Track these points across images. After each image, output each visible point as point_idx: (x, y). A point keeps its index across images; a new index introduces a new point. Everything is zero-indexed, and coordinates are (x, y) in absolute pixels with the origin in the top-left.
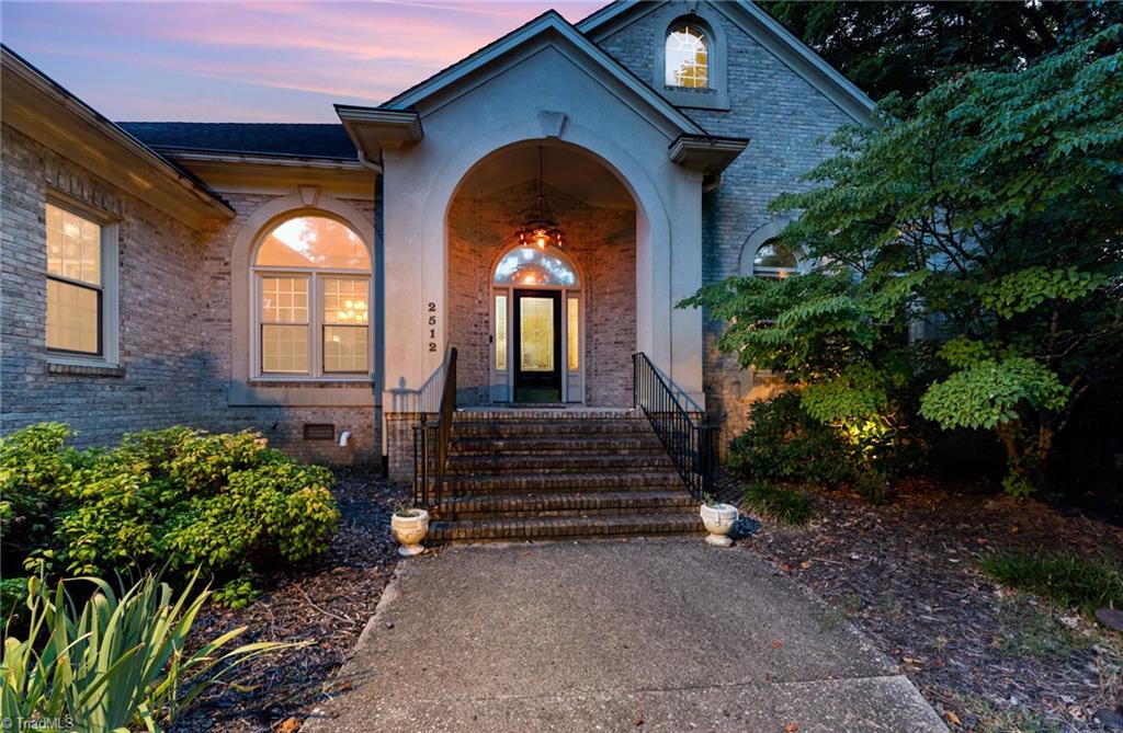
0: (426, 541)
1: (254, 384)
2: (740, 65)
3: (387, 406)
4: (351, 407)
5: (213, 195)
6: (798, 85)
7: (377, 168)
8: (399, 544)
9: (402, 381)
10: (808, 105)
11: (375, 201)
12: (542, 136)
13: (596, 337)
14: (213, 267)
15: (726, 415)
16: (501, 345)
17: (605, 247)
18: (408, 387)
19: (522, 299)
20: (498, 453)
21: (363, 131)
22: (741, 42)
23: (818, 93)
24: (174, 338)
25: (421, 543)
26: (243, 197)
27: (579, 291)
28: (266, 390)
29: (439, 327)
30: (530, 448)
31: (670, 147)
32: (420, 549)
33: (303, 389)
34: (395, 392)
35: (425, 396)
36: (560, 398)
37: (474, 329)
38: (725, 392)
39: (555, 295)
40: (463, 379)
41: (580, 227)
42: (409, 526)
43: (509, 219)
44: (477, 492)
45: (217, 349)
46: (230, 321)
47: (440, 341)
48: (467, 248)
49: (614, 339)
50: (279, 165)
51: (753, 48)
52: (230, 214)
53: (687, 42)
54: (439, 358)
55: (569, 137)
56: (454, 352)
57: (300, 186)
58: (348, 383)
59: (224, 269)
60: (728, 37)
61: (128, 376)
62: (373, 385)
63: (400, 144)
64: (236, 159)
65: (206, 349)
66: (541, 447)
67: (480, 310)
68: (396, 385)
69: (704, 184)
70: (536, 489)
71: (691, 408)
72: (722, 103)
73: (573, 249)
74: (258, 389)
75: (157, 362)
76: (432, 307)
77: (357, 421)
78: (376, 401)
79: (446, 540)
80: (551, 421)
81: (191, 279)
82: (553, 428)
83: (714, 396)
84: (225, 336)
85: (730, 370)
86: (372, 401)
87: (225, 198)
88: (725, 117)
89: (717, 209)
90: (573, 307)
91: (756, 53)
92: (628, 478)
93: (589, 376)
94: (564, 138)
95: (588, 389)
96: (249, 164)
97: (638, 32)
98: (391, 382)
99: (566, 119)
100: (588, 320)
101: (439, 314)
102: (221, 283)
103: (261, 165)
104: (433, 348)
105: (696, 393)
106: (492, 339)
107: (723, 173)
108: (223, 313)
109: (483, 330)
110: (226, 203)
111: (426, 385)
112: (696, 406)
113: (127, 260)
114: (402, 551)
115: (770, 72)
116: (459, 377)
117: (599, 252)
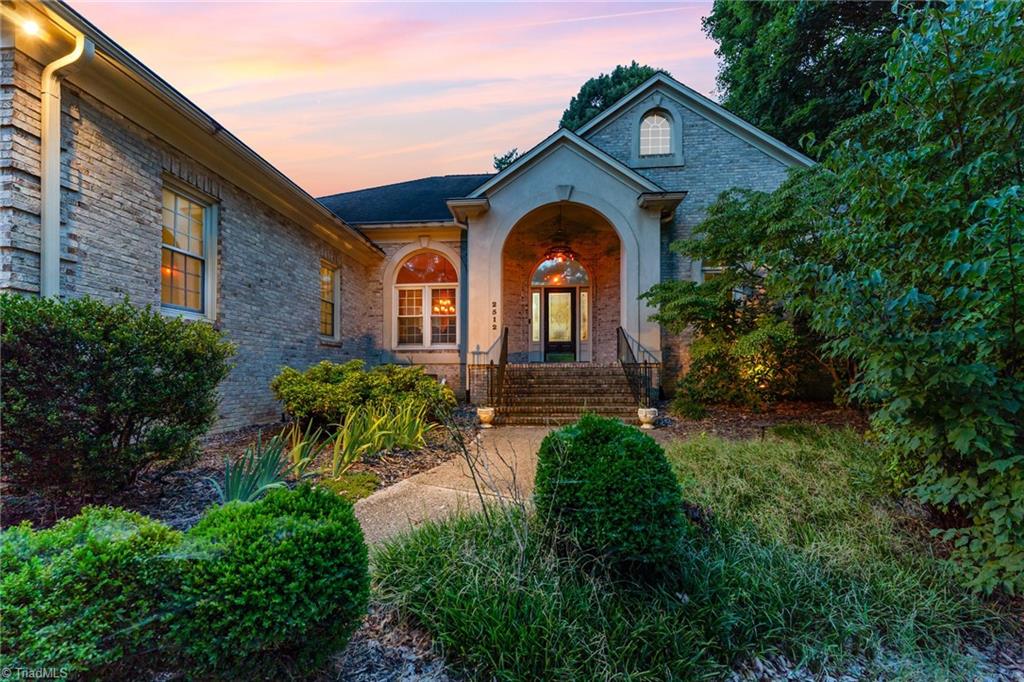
0: (494, 423)
1: (395, 351)
2: (692, 135)
3: (470, 361)
4: (447, 364)
5: (374, 245)
6: (734, 143)
7: (464, 227)
8: (481, 423)
9: (478, 347)
10: (742, 155)
11: (461, 242)
12: (557, 200)
13: (599, 317)
14: (373, 286)
15: (682, 366)
16: (536, 325)
17: (605, 257)
18: (481, 350)
19: (550, 295)
20: (531, 385)
21: (458, 210)
22: (691, 119)
23: (750, 146)
24: (358, 327)
25: (491, 423)
26: (389, 245)
27: (588, 287)
28: (401, 355)
29: (499, 315)
30: (549, 384)
31: (638, 198)
32: (490, 426)
33: (421, 354)
34: (474, 353)
35: (490, 354)
36: (575, 359)
37: (518, 315)
38: (681, 351)
39: (572, 291)
40: (512, 348)
41: (588, 244)
42: (485, 413)
43: (540, 243)
44: (519, 404)
45: (376, 332)
46: (382, 316)
47: (499, 324)
48: (514, 264)
49: (611, 318)
50: (411, 227)
51: (701, 122)
52: (382, 255)
53: (655, 124)
54: (498, 333)
55: (574, 199)
56: (507, 329)
57: (420, 236)
58: (445, 350)
59: (380, 287)
60: (683, 118)
61: (343, 347)
62: (459, 351)
63: (477, 213)
64: (388, 226)
65: (370, 332)
66: (555, 383)
67: (522, 303)
68: (475, 349)
69: (661, 218)
70: (550, 403)
71: (652, 361)
72: (679, 161)
73: (584, 259)
74: (397, 354)
75: (353, 340)
76: (494, 305)
77: (450, 373)
78: (462, 359)
79: (503, 424)
80: (563, 369)
81: (363, 293)
82: (564, 373)
83: (673, 354)
84: (380, 325)
85: (685, 336)
86: (458, 360)
87: (380, 247)
88: (681, 170)
89: (675, 232)
90: (584, 297)
91: (703, 125)
92: (603, 399)
93: (594, 343)
94: (572, 200)
95: (594, 353)
96: (396, 228)
97: (621, 124)
98: (472, 348)
99: (572, 188)
100: (594, 307)
101: (499, 308)
102: (378, 294)
103: (400, 228)
104: (495, 328)
105: (655, 351)
106: (530, 321)
107: (679, 207)
108: (379, 312)
109: (525, 316)
110: (381, 250)
111: (491, 349)
112: (656, 360)
113: (344, 288)
114: (482, 426)
115: (715, 136)
116: (509, 345)
117: (602, 260)
